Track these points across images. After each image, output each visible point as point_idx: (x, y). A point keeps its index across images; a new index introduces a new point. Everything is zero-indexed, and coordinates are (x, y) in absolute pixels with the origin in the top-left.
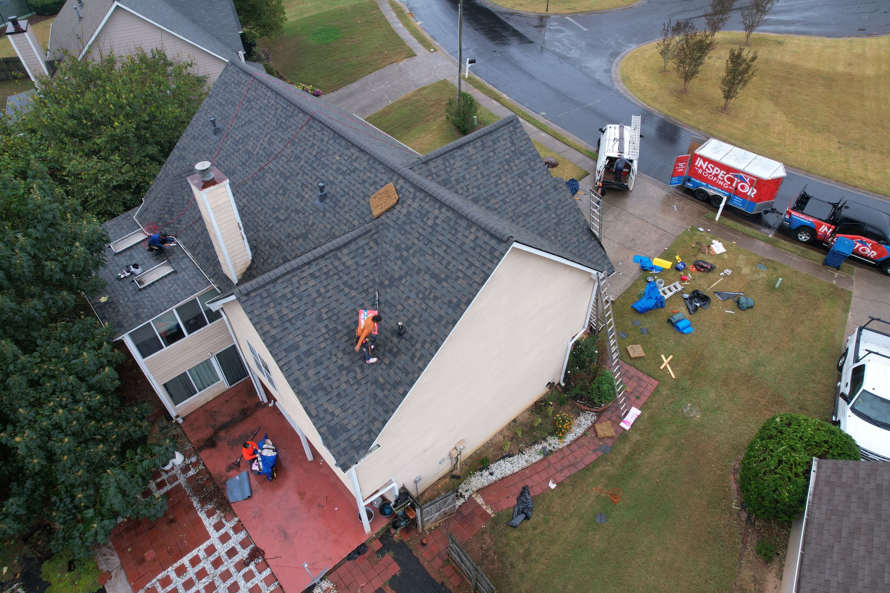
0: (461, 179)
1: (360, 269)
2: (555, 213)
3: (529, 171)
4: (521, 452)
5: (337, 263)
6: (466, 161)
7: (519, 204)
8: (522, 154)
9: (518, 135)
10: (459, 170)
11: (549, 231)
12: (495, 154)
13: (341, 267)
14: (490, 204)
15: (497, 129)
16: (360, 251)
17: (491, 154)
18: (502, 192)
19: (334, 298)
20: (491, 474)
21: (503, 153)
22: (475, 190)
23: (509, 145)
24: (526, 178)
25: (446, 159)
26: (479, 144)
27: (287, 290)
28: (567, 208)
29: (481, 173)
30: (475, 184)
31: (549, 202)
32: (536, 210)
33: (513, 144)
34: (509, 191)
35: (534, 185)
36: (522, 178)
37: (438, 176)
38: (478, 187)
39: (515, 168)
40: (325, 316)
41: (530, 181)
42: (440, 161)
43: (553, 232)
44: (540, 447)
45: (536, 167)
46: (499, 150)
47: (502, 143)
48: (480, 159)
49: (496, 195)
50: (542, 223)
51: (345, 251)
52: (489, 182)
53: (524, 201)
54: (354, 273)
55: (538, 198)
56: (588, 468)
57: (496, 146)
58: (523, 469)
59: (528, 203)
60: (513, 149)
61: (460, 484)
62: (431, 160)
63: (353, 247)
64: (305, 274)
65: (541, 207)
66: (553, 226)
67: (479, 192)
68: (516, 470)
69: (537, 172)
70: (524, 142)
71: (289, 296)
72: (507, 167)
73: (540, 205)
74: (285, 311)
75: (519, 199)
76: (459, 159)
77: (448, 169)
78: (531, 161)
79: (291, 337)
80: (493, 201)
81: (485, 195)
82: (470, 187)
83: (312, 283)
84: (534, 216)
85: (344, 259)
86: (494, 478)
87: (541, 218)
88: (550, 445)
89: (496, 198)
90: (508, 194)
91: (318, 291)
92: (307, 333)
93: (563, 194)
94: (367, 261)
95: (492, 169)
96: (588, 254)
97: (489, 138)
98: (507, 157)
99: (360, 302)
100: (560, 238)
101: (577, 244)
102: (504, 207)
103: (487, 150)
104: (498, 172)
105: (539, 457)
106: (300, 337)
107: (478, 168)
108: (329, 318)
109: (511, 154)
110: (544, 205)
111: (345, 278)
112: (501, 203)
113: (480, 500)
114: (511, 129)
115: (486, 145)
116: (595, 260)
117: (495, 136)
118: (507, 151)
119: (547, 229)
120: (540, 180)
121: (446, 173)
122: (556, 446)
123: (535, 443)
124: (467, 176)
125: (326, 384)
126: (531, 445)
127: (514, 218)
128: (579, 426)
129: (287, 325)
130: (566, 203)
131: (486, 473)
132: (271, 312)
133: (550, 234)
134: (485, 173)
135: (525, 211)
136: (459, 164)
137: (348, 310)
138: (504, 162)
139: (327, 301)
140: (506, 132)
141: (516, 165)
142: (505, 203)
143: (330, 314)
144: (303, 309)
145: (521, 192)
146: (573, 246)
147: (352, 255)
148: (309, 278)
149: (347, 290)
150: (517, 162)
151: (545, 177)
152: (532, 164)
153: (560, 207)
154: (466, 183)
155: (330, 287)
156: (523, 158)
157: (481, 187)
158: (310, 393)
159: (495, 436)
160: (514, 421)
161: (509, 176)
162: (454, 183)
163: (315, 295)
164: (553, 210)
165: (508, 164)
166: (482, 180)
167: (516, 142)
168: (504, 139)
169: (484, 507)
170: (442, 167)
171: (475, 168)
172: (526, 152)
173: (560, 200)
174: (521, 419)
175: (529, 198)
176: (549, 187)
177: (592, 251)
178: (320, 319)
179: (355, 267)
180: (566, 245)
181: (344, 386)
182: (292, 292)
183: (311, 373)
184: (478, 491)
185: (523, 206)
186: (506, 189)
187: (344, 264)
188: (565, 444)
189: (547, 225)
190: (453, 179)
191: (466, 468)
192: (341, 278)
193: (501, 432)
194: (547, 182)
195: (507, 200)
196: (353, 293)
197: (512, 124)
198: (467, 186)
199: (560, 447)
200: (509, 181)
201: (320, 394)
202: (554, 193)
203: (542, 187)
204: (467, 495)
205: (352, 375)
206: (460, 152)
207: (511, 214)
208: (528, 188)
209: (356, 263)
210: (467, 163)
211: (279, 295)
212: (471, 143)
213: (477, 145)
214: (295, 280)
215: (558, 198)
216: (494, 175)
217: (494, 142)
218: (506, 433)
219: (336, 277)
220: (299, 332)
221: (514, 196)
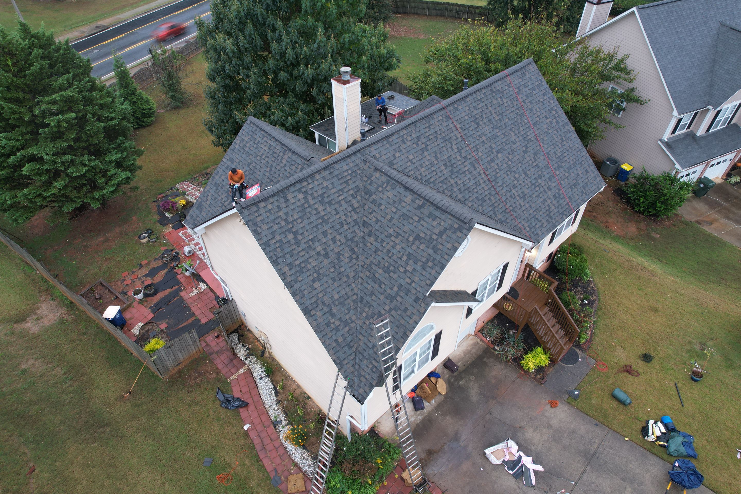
0: (377, 203)
1: (283, 169)
2: (390, 310)
3: (420, 264)
4: (279, 402)
5: (281, 154)
6: (396, 199)
7: (381, 266)
8: (435, 249)
9: (454, 236)
10: (385, 197)
11: (369, 307)
12: (419, 221)
13: (279, 158)
14: (367, 238)
15: (446, 212)
16: (293, 163)
17: (416, 218)
18: (384, 244)
19: (261, 165)
20: (261, 378)
21: (423, 229)
22: (374, 219)
23: (437, 231)
24: (411, 262)
25: (388, 183)
26: (419, 202)
27: (259, 139)
28: (402, 321)
29: (392, 218)
30: (379, 217)
31: (398, 298)
32: (383, 286)
33: (440, 234)
34: (389, 251)
35: (408, 274)
36: (409, 259)
37: (370, 184)
38: (377, 221)
39: (414, 247)
40: (251, 167)
41: (410, 268)
42: (384, 178)
43: (370, 313)
44: (283, 419)
45: (428, 269)
46: (425, 224)
47: (435, 224)
48: (405, 211)
49: (379, 240)
50: (374, 297)
51: (290, 154)
52: (387, 228)
53: (387, 270)
54: (279, 168)
55: (397, 284)
56: (259, 460)
57: (426, 219)
58: (263, 403)
59: (386, 275)
60: (435, 237)
61: (257, 357)
62: (381, 171)
63: (294, 157)
64: (270, 142)
65: (389, 291)
66: (376, 311)
67: (373, 224)
68: (264, 398)
69: (424, 273)
70: (449, 246)
71: (256, 142)
72: (411, 239)
73: (391, 289)
74: (248, 145)
75: (386, 264)
76: (395, 192)
77: (380, 189)
78: (433, 261)
79: (237, 156)
80: (372, 240)
81: (373, 230)
82: (374, 214)
83: (266, 148)
84: (376, 286)
85: (285, 157)
86: (258, 381)
87: (379, 295)
88: (283, 427)
89: (376, 241)
90: (385, 251)
91: (263, 154)
92: (241, 164)
93: (415, 311)
94: (289, 170)
95: (401, 226)
96: (365, 362)
97: (431, 209)
98: (422, 235)
99: (264, 181)
100: (367, 322)
101: (371, 345)
102: (370, 252)
103: (417, 212)
104: (401, 232)
105: (273, 418)
106: (237, 161)
107: (395, 213)
108: (251, 169)
109: (428, 238)
110: (393, 293)
111: (274, 164)
112: (373, 248)
113: (242, 371)
114: (456, 226)
115: (422, 210)
116: (363, 373)
117: (437, 213)
118: (428, 233)
119: (371, 306)
120: (416, 279)
121: (377, 189)
122: (282, 432)
123: (286, 414)
124: (382, 207)
125: (219, 188)
126: (284, 411)
127: (366, 266)
128: (302, 458)
129: (242, 151)
130: (407, 318)
131: (263, 375)
132: (246, 139)
133: (367, 309)
134: (394, 221)
135: (377, 275)
136: (390, 194)
137: (258, 177)
138: (415, 235)
139: (259, 163)
140: (450, 222)
141: (418, 248)
142: (375, 252)
143: (253, 168)
144: (252, 153)
145: (394, 263)
146: (366, 341)
147: (289, 160)
148: (268, 145)
149: (268, 169)
150: (422, 246)
151: (423, 284)
152: (430, 264)
153: (399, 312)
154: (376, 209)
155: (267, 159)
156: (430, 251)
157: (379, 224)
158: (214, 183)
159: (295, 382)
160: (309, 398)
161: (403, 245)
162: (371, 199)
163: (260, 154)
164: (393, 306)
165: (415, 239)
166: (385, 221)
167: (444, 237)
168: (439, 224)
169: (237, 374)
170: (380, 183)
171: (394, 210)
172: (439, 252)
173: (406, 310)
174: (310, 403)
175: (392, 274)
176: (415, 292)
177: (371, 366)
178: (249, 165)
179: (283, 165)
180: (363, 332)
181: (220, 198)
182: (259, 141)
183: (223, 177)
184: (249, 369)
185: (381, 271)
186: (389, 247)
187: (282, 158)
188: (284, 442)
189: (374, 304)
190: (374, 196)
191: (270, 361)
192: (274, 162)
193: (299, 387)
194: (419, 289)
195: (379, 253)
196: (267, 174)
197: (462, 224)
198: (374, 211)
199: (281, 436)
200: (398, 247)
201: (215, 188)
202: (411, 300)
203: (410, 284)
204: (247, 362)
205: (226, 199)
206: (402, 190)
207: (368, 262)
208: (402, 270)
209: (285, 165)
210: (394, 202)
211: (255, 137)
212: (416, 196)
213: (417, 201)
214: (265, 139)
215: (408, 306)
216: (397, 230)
217: (430, 215)
218: (298, 391)
219: (273, 159)
220: (240, 158)
221: (386, 258)
